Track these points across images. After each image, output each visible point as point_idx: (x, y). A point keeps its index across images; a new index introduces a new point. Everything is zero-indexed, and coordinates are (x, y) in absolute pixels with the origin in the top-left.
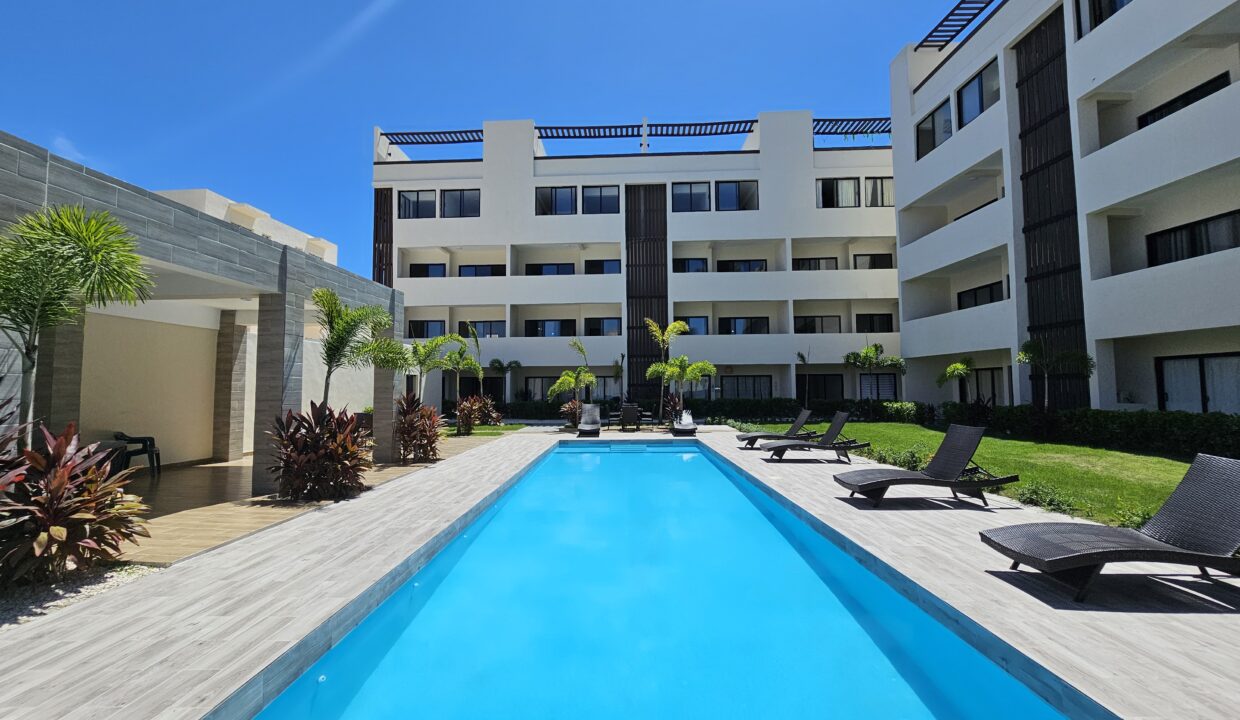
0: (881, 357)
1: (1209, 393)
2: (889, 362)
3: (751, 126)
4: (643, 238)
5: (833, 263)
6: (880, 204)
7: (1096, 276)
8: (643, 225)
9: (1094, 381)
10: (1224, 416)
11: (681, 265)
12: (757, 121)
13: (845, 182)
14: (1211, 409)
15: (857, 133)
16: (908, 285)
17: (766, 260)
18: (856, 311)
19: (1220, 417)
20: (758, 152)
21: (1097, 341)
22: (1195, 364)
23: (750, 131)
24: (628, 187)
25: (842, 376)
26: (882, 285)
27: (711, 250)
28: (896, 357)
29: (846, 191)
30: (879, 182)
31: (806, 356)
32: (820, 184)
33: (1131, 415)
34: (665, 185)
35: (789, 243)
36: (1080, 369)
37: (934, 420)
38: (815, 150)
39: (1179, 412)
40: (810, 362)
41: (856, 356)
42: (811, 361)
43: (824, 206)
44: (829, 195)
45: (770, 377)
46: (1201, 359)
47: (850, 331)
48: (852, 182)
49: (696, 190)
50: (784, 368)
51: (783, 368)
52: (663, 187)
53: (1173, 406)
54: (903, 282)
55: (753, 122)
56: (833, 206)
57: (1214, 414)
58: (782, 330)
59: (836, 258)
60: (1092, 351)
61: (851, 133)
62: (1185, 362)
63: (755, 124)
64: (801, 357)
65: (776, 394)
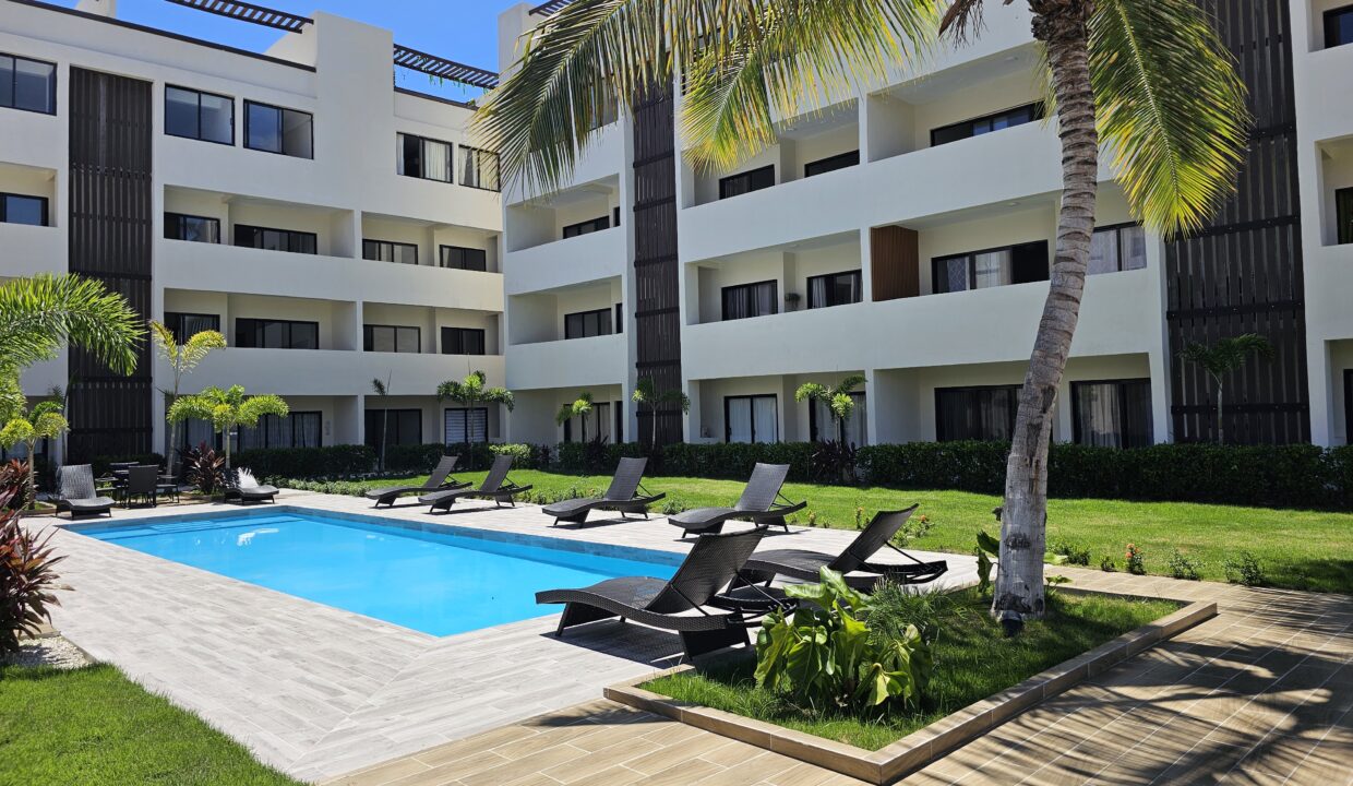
0: (486, 389)
1: (756, 429)
2: (495, 395)
3: (300, 25)
4: (102, 168)
5: (412, 254)
6: (475, 184)
7: (691, 323)
8: (102, 146)
9: (686, 418)
10: (764, 445)
11: (177, 226)
12: (311, 21)
13: (434, 144)
14: (756, 441)
15: (446, 76)
16: (515, 299)
17: (315, 235)
18: (442, 322)
19: (762, 445)
20: (313, 70)
21: (689, 381)
22: (748, 401)
23: (297, 30)
24: (75, 71)
25: (420, 411)
26: (477, 293)
27: (227, 206)
28: (502, 390)
29: (434, 158)
30: (474, 153)
31: (385, 384)
32: (402, 139)
33: (712, 447)
34: (149, 85)
35: (358, 217)
36: (676, 405)
37: (548, 464)
38: (397, 89)
39: (740, 443)
40: (390, 393)
41: (457, 386)
42: (391, 391)
43: (406, 174)
44: (413, 159)
45: (320, 414)
46: (752, 398)
47: (433, 351)
48: (442, 147)
49: (207, 102)
50: (348, 400)
51: (343, 402)
52: (146, 86)
53: (735, 439)
54: (510, 296)
55: (304, 20)
56: (417, 176)
57: (759, 444)
58: (341, 344)
59: (416, 246)
60: (685, 389)
61: (439, 75)
62: (741, 400)
63: (307, 25)
64: (378, 385)
65: (328, 441)
